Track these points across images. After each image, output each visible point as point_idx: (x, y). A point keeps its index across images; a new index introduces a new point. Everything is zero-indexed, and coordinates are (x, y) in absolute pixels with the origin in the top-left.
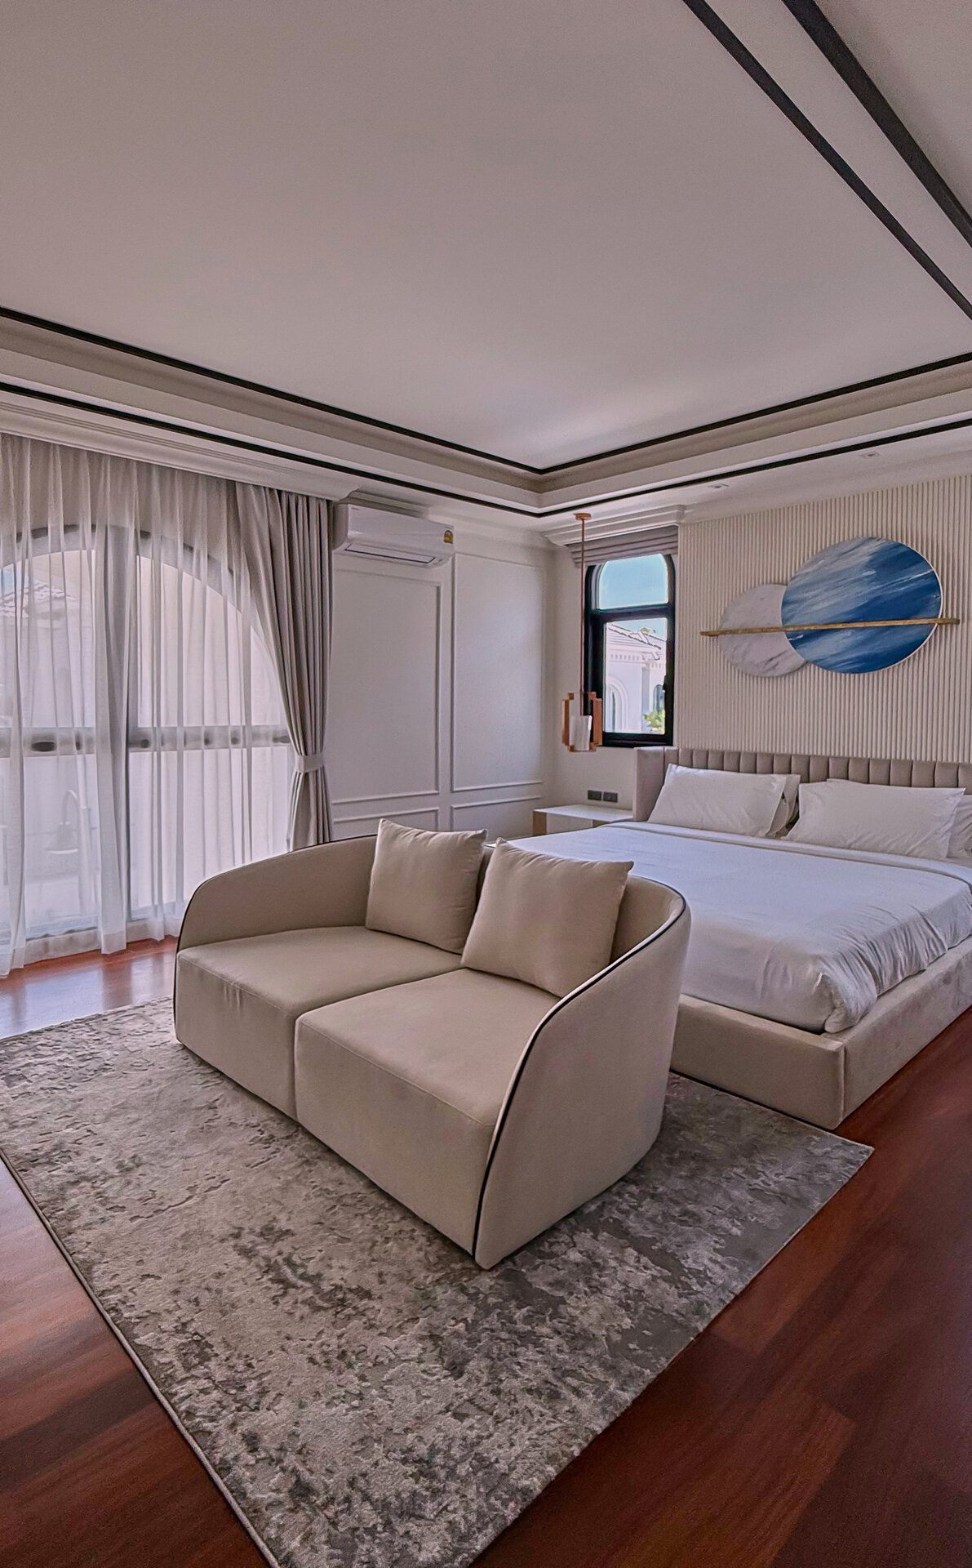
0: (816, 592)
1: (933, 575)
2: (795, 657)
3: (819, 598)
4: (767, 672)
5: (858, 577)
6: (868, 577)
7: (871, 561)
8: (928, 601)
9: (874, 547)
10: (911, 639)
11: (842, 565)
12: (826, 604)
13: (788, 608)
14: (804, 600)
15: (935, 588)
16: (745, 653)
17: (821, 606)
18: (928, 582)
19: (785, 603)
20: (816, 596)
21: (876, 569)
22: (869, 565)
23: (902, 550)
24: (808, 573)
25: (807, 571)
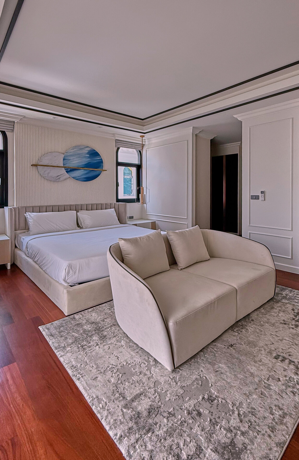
0: (74, 158)
1: (102, 159)
2: (67, 175)
3: (74, 160)
4: (57, 179)
5: (85, 156)
6: (88, 156)
7: (88, 152)
8: (101, 165)
9: (88, 149)
10: (97, 174)
11: (81, 152)
12: (77, 162)
13: (65, 161)
14: (70, 160)
15: (102, 162)
16: (48, 173)
17: (75, 162)
18: (101, 161)
19: (64, 159)
20: (74, 159)
21: (89, 155)
22: (88, 153)
23: (95, 152)
24: (71, 152)
25: (71, 151)
